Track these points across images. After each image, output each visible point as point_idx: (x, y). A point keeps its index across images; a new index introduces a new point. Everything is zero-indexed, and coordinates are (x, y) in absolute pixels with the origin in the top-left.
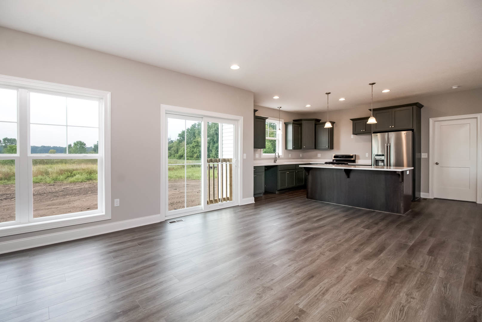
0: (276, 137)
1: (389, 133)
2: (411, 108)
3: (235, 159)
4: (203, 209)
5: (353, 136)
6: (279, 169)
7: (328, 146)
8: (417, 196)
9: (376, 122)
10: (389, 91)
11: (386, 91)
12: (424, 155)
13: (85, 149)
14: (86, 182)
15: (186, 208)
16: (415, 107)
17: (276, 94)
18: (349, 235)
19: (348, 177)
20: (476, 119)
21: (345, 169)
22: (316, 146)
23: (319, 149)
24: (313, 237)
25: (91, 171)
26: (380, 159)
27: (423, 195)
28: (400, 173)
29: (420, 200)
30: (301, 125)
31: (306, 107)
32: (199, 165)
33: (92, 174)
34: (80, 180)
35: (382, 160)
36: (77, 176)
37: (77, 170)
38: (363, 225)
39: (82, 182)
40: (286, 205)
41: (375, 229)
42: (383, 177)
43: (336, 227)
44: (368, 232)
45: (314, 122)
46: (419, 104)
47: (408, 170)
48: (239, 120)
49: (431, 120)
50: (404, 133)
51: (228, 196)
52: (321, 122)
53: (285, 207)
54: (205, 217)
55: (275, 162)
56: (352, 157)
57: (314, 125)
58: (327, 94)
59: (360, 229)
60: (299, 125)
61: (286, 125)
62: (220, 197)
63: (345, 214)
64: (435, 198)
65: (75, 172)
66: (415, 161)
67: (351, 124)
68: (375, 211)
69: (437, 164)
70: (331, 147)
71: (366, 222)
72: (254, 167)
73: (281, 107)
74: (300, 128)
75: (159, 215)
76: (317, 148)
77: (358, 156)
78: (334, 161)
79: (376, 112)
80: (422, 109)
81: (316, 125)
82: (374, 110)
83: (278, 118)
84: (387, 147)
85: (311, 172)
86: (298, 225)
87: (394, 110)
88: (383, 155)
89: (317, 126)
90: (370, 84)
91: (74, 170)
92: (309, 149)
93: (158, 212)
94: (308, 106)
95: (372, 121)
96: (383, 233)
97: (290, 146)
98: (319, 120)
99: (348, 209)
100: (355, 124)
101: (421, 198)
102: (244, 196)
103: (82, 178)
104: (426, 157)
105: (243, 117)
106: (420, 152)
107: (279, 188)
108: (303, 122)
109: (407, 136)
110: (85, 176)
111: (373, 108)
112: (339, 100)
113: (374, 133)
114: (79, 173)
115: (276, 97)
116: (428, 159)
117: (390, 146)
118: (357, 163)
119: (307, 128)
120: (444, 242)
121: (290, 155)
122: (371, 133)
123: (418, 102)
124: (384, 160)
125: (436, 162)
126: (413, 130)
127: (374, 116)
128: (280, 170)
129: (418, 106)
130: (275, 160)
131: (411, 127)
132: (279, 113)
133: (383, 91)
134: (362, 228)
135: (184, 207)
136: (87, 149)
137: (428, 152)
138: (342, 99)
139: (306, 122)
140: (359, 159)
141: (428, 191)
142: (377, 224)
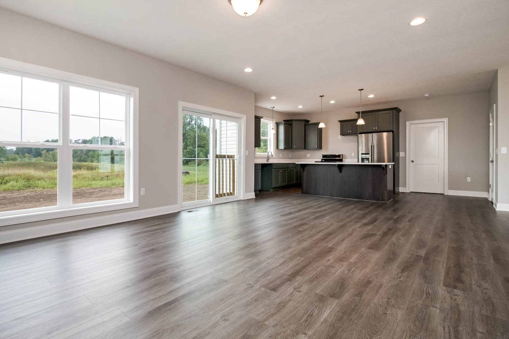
0: (267, 137)
1: (373, 134)
2: (391, 112)
3: (238, 155)
4: (212, 202)
5: (340, 137)
6: (274, 167)
7: (318, 146)
8: (396, 190)
9: (364, 123)
10: (374, 96)
11: (371, 96)
12: (402, 154)
13: (6, 151)
14: (24, 190)
15: (196, 201)
16: (394, 111)
17: (274, 94)
18: (348, 214)
19: (341, 172)
20: (443, 123)
21: (338, 165)
22: (305, 147)
23: (308, 149)
24: (320, 216)
25: (29, 177)
26: (365, 157)
27: (401, 190)
28: (384, 166)
29: (399, 193)
30: (291, 125)
31: (299, 108)
32: (208, 159)
33: (31, 180)
34: (17, 188)
35: (367, 158)
36: (12, 183)
37: (9, 175)
38: (357, 209)
39: (19, 190)
40: (285, 199)
41: (367, 211)
42: (370, 170)
43: (337, 210)
44: (361, 212)
45: (303, 123)
46: (398, 108)
47: (390, 165)
48: (242, 118)
49: (407, 123)
50: (385, 135)
51: (231, 191)
52: (310, 123)
53: (286, 200)
54: (213, 209)
55: (267, 161)
56: (339, 156)
57: (303, 125)
58: (321, 96)
59: (355, 211)
60: (289, 125)
61: (278, 124)
62: (225, 192)
63: (339, 203)
64: (411, 192)
65: (7, 178)
66: (395, 158)
67: (338, 125)
68: (363, 201)
69: (412, 161)
70: (320, 147)
71: (358, 208)
72: (255, 164)
73: (274, 107)
74: (290, 128)
75: (176, 205)
76: (306, 148)
77: (345, 156)
78: (323, 160)
79: (363, 114)
80: (400, 114)
81: (305, 125)
82: (363, 112)
83: (271, 118)
84: (372, 146)
85: (306, 168)
86: (305, 210)
87: (377, 113)
88: (368, 154)
89: (307, 127)
90: (359, 90)
91: (5, 176)
92: (299, 149)
93: (175, 202)
94: (300, 107)
95: (361, 122)
96: (374, 213)
97: (282, 146)
98: (308, 121)
99: (341, 200)
100: (343, 126)
101: (399, 192)
102: (247, 191)
103: (18, 185)
104: (404, 155)
105: (246, 116)
106: (399, 151)
107: (274, 185)
108: (294, 123)
109: (388, 137)
110: (21, 183)
111: (362, 111)
112: (330, 102)
113: (360, 133)
114: (13, 180)
115: (274, 98)
116: (405, 158)
117: (374, 146)
118: (344, 162)
119: (297, 129)
120: (419, 216)
121: (281, 154)
122: (357, 134)
123: (397, 107)
124: (369, 158)
125: (411, 160)
126: (393, 132)
127: (362, 118)
128: (274, 169)
129: (397, 110)
130: (268, 158)
131: (391, 129)
132: (273, 113)
133: (368, 96)
134: (357, 210)
135: (195, 200)
136: (7, 152)
137: (405, 151)
138: (332, 102)
139: (297, 122)
140: (346, 158)
141: (405, 186)
142: (367, 208)
